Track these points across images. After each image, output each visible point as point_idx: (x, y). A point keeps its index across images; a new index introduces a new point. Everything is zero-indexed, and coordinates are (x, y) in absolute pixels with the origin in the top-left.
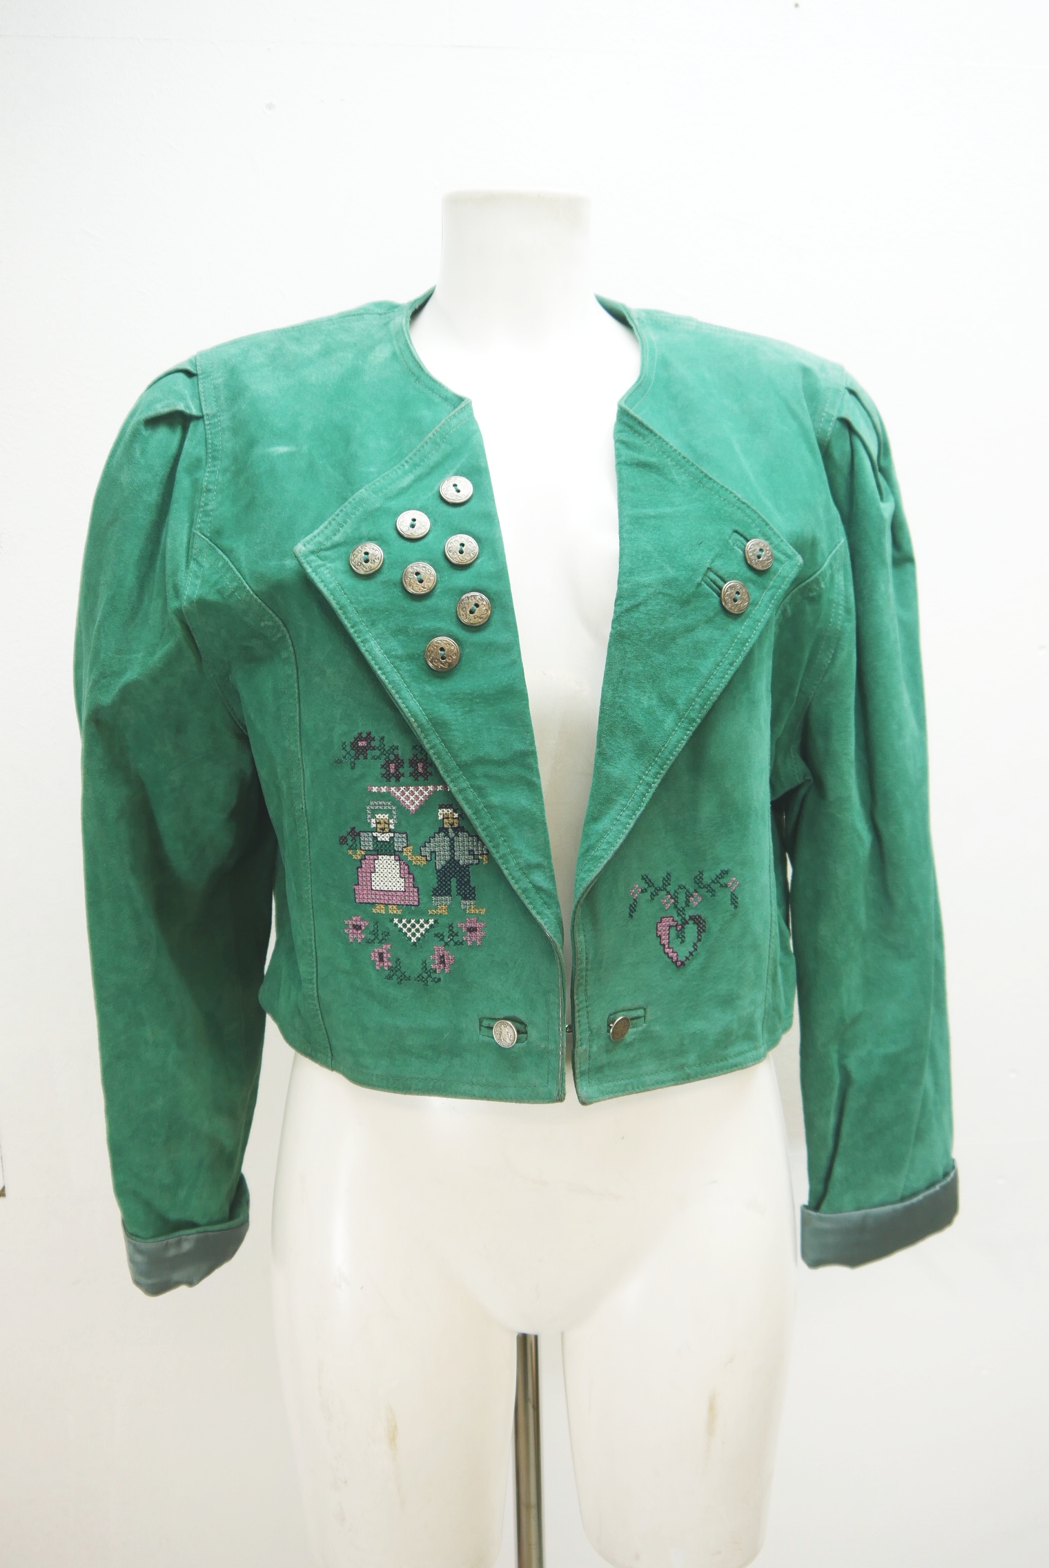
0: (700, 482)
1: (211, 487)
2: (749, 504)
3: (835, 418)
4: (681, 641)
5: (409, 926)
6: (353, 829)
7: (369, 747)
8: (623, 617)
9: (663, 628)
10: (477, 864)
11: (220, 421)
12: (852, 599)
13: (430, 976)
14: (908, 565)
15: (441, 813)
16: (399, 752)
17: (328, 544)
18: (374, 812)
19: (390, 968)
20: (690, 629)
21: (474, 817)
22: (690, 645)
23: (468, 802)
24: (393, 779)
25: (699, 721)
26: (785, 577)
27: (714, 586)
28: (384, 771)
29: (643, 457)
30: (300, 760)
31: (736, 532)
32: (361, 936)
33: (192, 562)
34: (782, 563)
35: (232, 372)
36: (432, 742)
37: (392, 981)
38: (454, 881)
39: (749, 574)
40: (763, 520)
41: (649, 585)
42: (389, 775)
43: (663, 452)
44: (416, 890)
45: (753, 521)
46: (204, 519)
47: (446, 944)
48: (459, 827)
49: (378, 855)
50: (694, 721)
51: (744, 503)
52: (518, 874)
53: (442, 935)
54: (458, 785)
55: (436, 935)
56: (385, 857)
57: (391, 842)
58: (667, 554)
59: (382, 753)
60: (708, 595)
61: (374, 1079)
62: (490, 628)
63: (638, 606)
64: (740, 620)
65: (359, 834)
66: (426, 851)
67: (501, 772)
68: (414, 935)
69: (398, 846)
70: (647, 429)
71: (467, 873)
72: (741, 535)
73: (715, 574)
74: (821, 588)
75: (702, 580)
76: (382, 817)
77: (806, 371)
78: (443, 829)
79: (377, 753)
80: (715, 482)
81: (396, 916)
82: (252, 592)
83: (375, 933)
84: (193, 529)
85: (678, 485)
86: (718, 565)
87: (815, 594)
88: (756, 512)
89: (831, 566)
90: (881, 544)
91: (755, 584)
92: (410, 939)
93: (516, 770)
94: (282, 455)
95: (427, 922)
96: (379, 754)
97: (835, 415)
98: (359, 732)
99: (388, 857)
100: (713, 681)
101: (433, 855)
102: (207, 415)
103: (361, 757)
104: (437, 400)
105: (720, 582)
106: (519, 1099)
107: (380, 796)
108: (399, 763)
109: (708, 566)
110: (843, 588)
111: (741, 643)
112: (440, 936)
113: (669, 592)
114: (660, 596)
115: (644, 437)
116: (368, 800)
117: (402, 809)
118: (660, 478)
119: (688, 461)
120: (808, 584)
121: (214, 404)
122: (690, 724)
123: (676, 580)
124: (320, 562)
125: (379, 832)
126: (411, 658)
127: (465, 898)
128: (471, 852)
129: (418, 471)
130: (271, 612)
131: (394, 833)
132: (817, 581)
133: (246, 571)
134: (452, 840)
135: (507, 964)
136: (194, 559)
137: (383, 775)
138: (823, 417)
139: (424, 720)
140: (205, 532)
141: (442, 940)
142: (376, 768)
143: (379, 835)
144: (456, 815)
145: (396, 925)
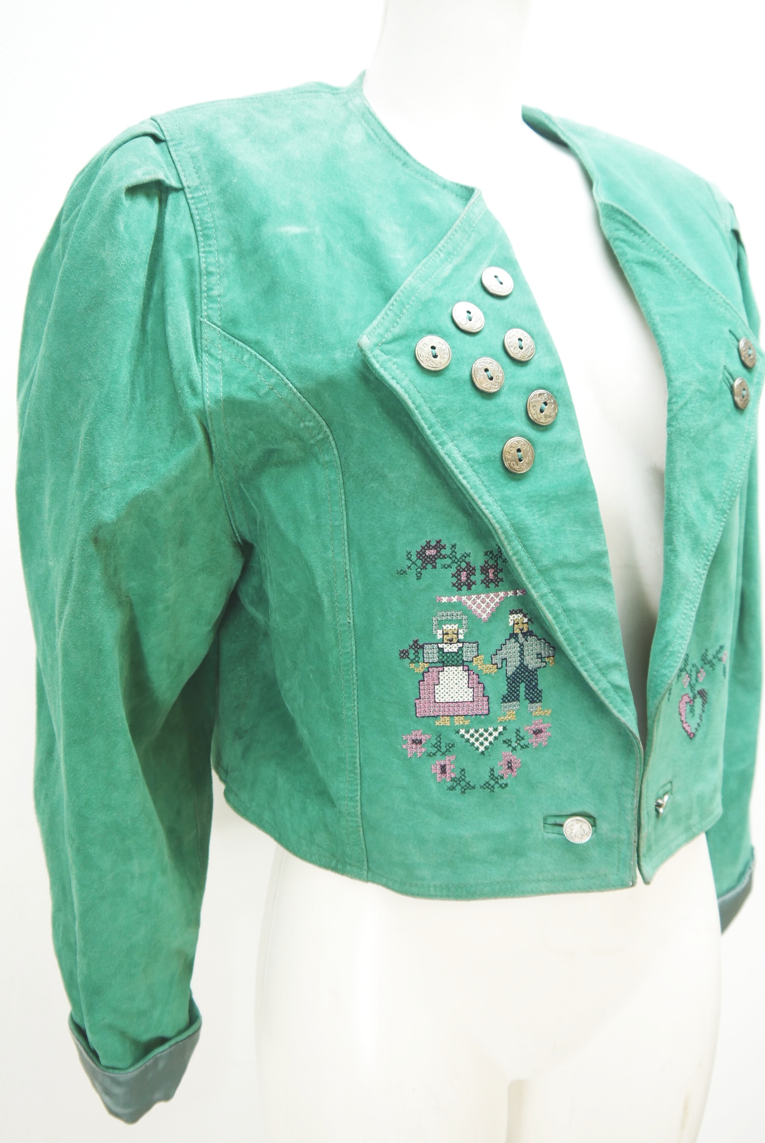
0: (693, 282)
1: (211, 269)
4: (711, 437)
5: (476, 735)
6: (416, 642)
7: (439, 556)
8: (679, 414)
10: (544, 667)
11: (205, 195)
13: (497, 783)
15: (513, 618)
16: (470, 559)
17: (389, 336)
18: (440, 624)
19: (453, 780)
20: (717, 425)
21: (554, 622)
22: (718, 440)
23: (548, 605)
24: (465, 588)
27: (728, 384)
28: (455, 580)
29: (645, 257)
30: (348, 572)
31: (730, 331)
32: (421, 750)
33: (204, 355)
35: (209, 140)
36: (513, 549)
37: (456, 792)
38: (523, 685)
39: (744, 372)
42: (460, 583)
43: (658, 252)
44: (485, 699)
46: (211, 305)
47: (514, 749)
48: (528, 632)
49: (443, 666)
51: (728, 304)
52: (598, 675)
53: (510, 741)
54: (539, 592)
55: (505, 742)
56: (451, 668)
57: (460, 652)
59: (454, 562)
61: (432, 889)
62: (556, 427)
63: (687, 403)
64: (744, 415)
65: (422, 647)
66: (497, 659)
67: (577, 574)
68: (482, 744)
69: (467, 656)
71: (536, 677)
72: (733, 335)
73: (728, 371)
75: (722, 377)
76: (450, 627)
78: (513, 636)
79: (448, 561)
80: (703, 283)
81: (462, 727)
82: (295, 390)
83: (438, 746)
84: (198, 317)
85: (678, 285)
86: (728, 363)
92: (477, 749)
93: (592, 572)
94: (296, 236)
95: (495, 730)
96: (450, 563)
98: (428, 540)
99: (456, 668)
101: (504, 662)
102: (189, 187)
103: (429, 566)
104: (436, 187)
105: (731, 380)
106: (588, 889)
107: (451, 606)
108: (470, 570)
109: (724, 363)
111: (748, 437)
112: (507, 742)
113: (703, 389)
114: (698, 393)
116: (435, 611)
117: (473, 618)
118: (663, 277)
121: (194, 176)
124: (386, 357)
125: (446, 643)
126: (488, 460)
127: (532, 702)
128: (539, 656)
129: (456, 261)
130: (314, 412)
131: (463, 643)
133: (285, 366)
134: (522, 645)
135: (574, 762)
136: (207, 352)
137: (454, 585)
139: (508, 526)
140: (215, 320)
141: (510, 745)
142: (447, 576)
143: (445, 646)
144: (526, 620)
145: (463, 736)
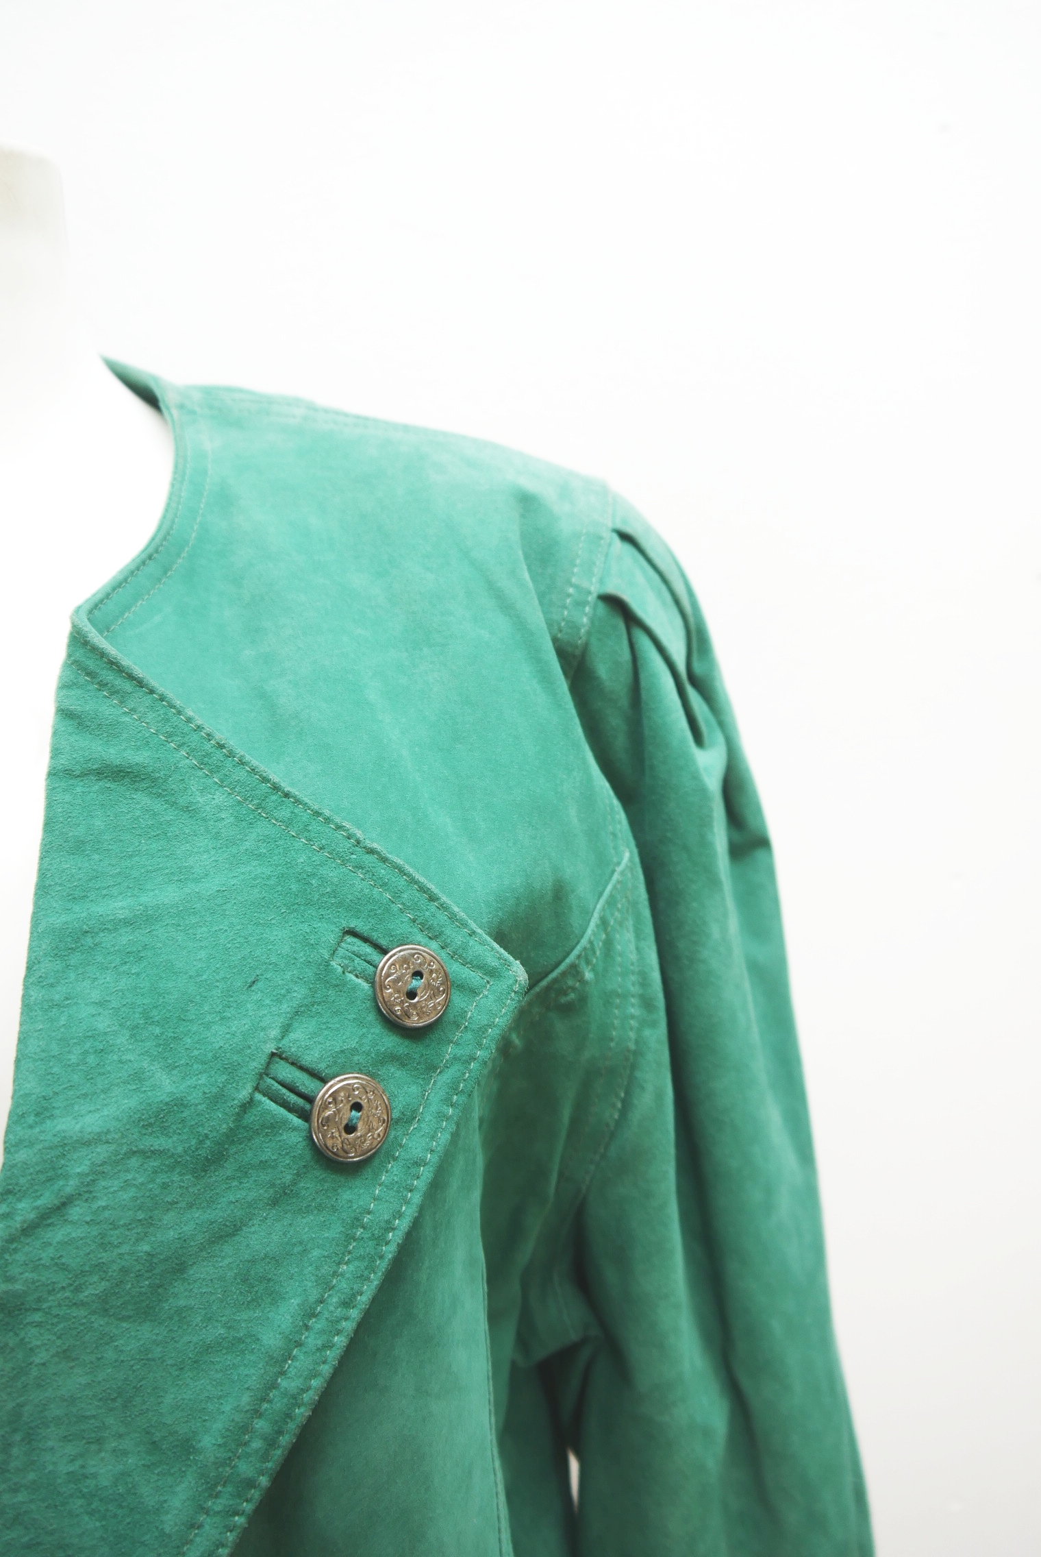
0: (259, 806)
2: (385, 853)
3: (595, 595)
4: (201, 1271)
8: (16, 1250)
9: (146, 1248)
12: (656, 976)
14: (760, 854)
20: (227, 1232)
22: (230, 1274)
25: (264, 1481)
26: (483, 1030)
27: (293, 1098)
29: (113, 754)
31: (352, 933)
34: (474, 992)
39: (391, 1042)
40: (423, 889)
41: (98, 1139)
43: (169, 735)
45: (397, 895)
50: (251, 1484)
51: (371, 851)
58: (158, 1031)
60: (275, 1127)
63: (64, 1205)
64: (368, 1172)
70: (131, 677)
72: (365, 940)
73: (293, 1064)
74: (583, 981)
75: (257, 1089)
77: (527, 502)
80: (298, 801)
85: (204, 820)
86: (300, 1040)
87: (572, 996)
88: (402, 872)
89: (604, 922)
90: (705, 843)
91: (403, 1065)
97: (592, 589)
100: (301, 1362)
105: (305, 1083)
109: (271, 1047)
110: (633, 957)
111: (373, 1237)
113: (160, 1143)
114: (134, 1162)
115: (123, 697)
118: (158, 806)
119: (231, 754)
120: (555, 981)
122: (239, 1496)
123: (179, 1104)
132: (574, 970)
138: (569, 595)
